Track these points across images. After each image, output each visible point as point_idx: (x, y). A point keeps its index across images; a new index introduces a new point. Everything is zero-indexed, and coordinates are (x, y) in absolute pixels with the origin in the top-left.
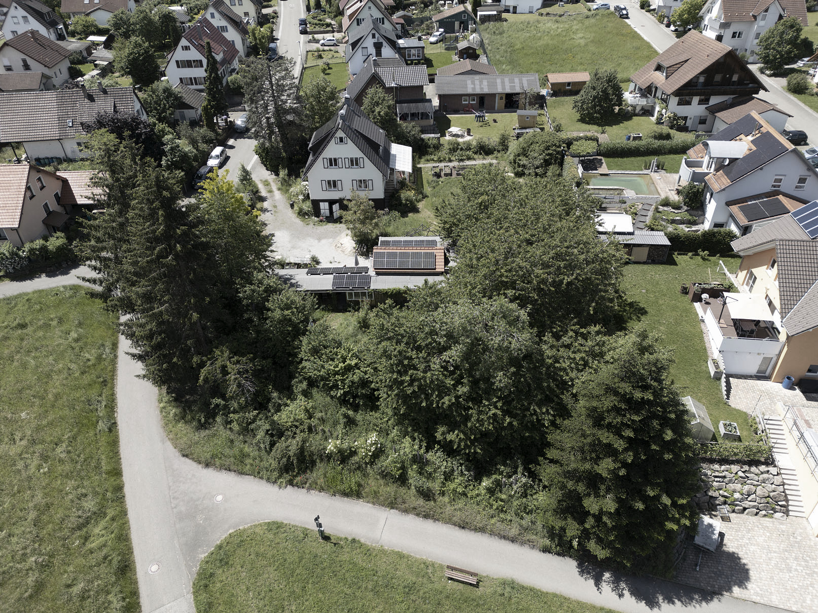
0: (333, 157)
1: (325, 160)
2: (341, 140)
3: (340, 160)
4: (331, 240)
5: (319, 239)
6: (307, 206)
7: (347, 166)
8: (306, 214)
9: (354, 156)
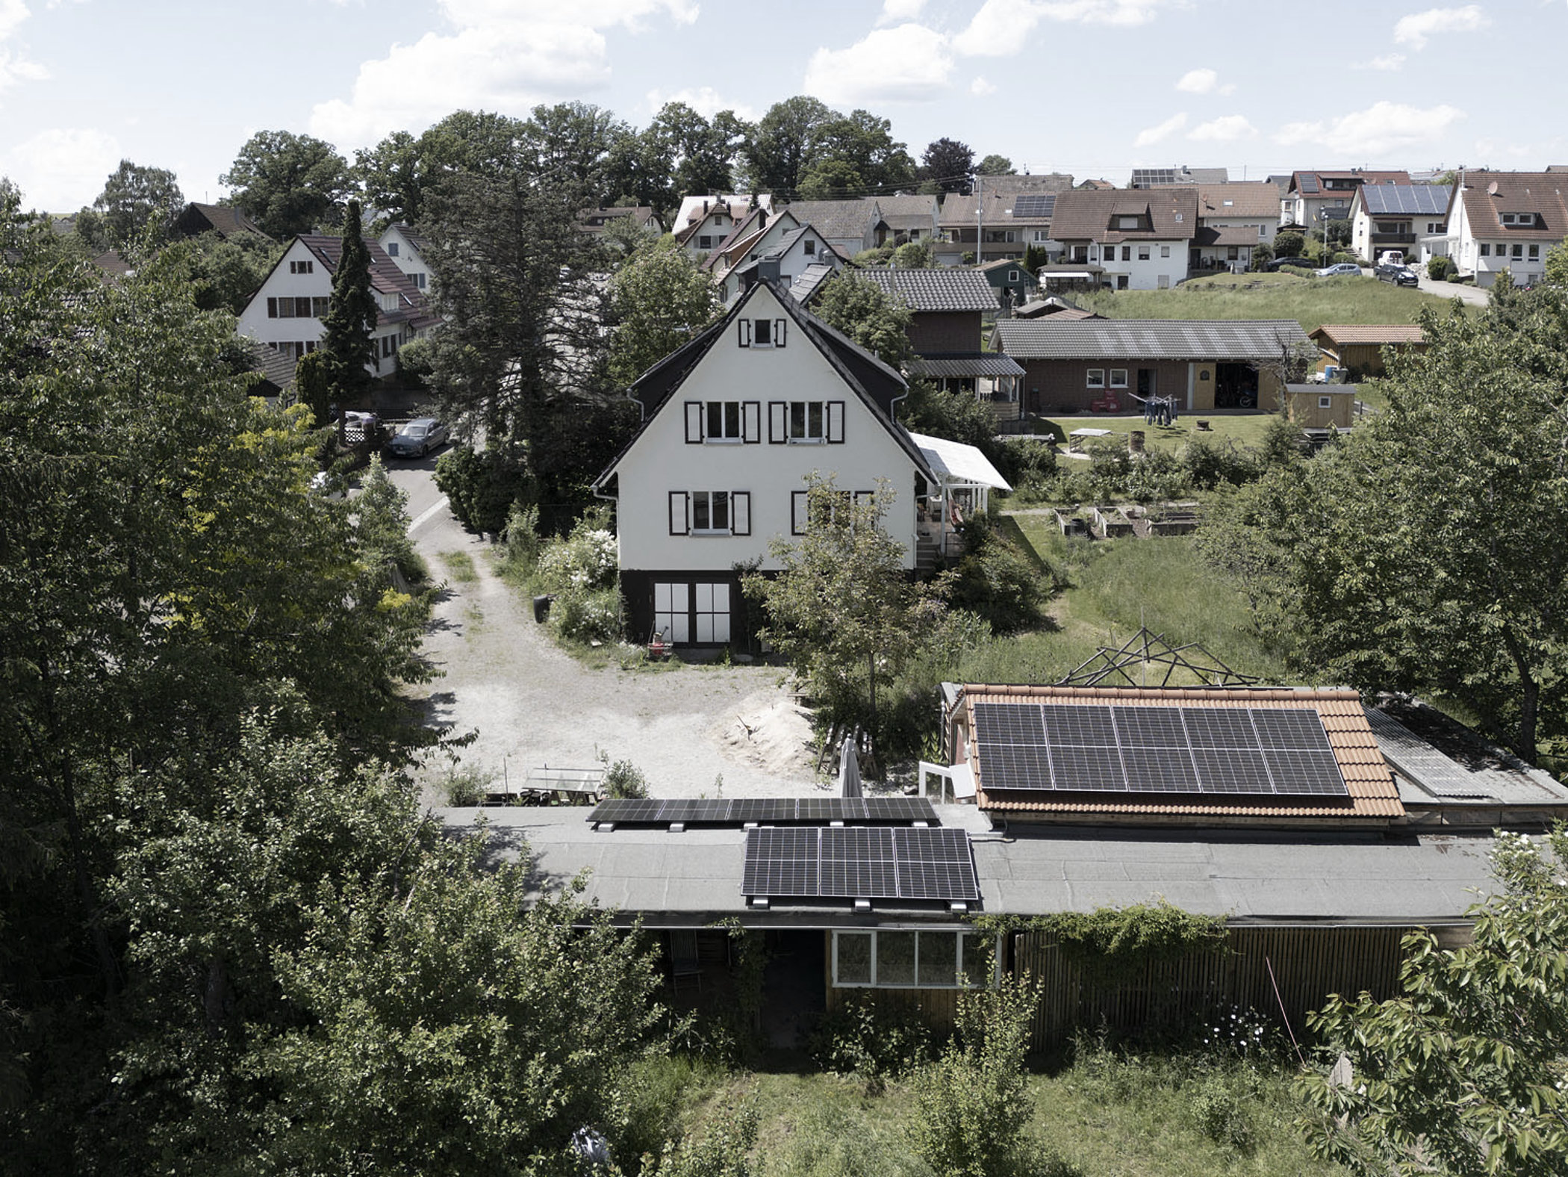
0: (723, 398)
1: (694, 410)
2: (763, 331)
3: (751, 410)
4: (697, 719)
5: (647, 715)
6: (605, 605)
7: (778, 436)
8: (594, 631)
9: (806, 397)
